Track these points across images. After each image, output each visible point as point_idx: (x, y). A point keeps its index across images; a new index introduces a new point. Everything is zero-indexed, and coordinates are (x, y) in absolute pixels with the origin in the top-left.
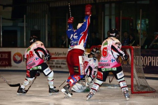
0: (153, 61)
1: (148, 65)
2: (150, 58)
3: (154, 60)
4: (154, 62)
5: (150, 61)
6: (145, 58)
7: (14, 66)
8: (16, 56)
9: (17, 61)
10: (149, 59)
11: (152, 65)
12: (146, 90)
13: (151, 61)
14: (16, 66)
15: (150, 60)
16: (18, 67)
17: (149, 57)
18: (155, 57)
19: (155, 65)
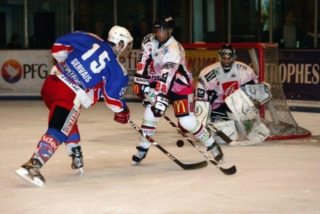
0: (300, 73)
1: (289, 81)
2: (291, 67)
3: (300, 70)
4: (299, 75)
5: (293, 73)
6: (283, 68)
7: (4, 89)
8: (7, 66)
9: (11, 78)
10: (289, 69)
11: (297, 81)
12: (289, 133)
13: (295, 74)
14: (9, 89)
15: (291, 71)
16: (12, 90)
17: (289, 65)
18: (302, 66)
19: (302, 81)
